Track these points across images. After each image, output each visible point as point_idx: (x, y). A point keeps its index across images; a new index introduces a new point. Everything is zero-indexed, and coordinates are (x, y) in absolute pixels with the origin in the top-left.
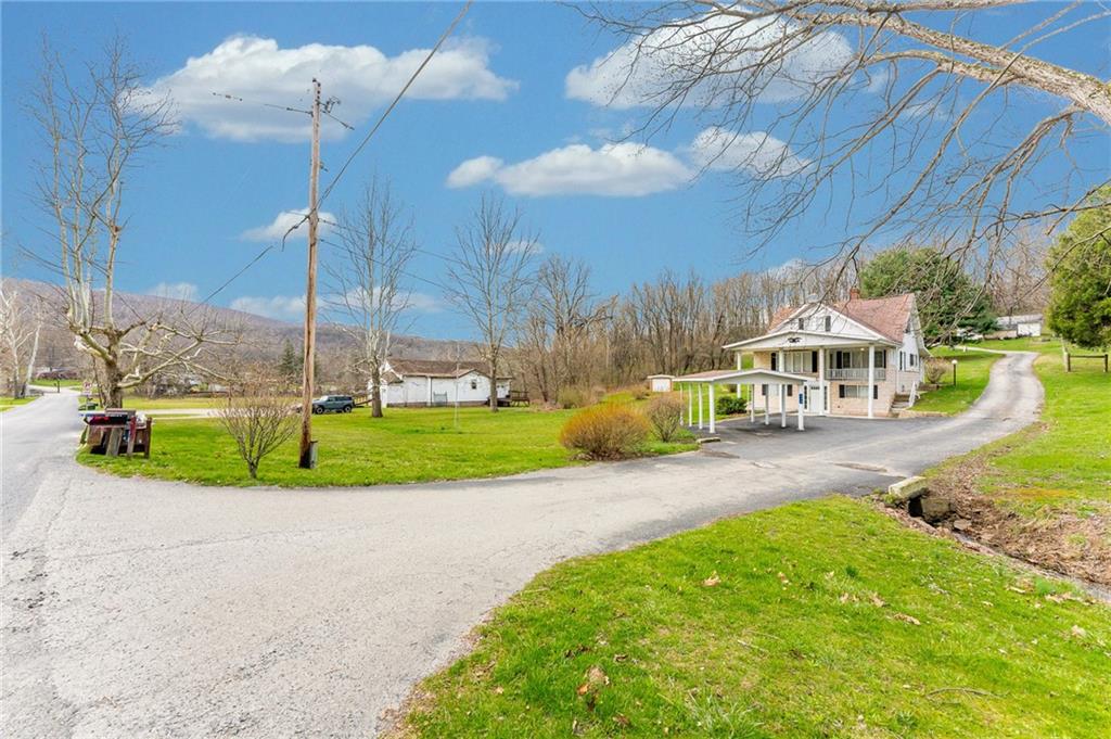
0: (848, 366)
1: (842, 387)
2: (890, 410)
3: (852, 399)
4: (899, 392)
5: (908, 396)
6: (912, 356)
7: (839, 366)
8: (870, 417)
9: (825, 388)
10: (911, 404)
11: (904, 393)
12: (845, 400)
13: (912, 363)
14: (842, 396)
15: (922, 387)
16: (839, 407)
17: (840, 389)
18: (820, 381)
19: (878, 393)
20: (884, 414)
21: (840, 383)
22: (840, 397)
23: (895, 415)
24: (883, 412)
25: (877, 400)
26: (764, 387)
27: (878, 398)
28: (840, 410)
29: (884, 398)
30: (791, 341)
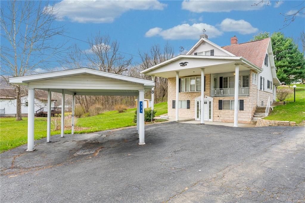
0: (227, 87)
1: (220, 102)
2: (252, 119)
3: (227, 111)
4: (259, 105)
5: (264, 108)
6: (268, 82)
7: (221, 87)
8: (235, 125)
9: (210, 102)
10: (266, 114)
11: (262, 106)
12: (222, 111)
13: (268, 87)
14: (220, 108)
15: (275, 103)
16: (218, 116)
17: (219, 103)
18: (206, 97)
19: (244, 106)
20: (248, 122)
21: (219, 99)
22: (219, 109)
23: (255, 123)
24: (247, 120)
25: (243, 111)
26: (174, 102)
27: (244, 109)
28: (219, 119)
29: (247, 109)
30: (182, 65)
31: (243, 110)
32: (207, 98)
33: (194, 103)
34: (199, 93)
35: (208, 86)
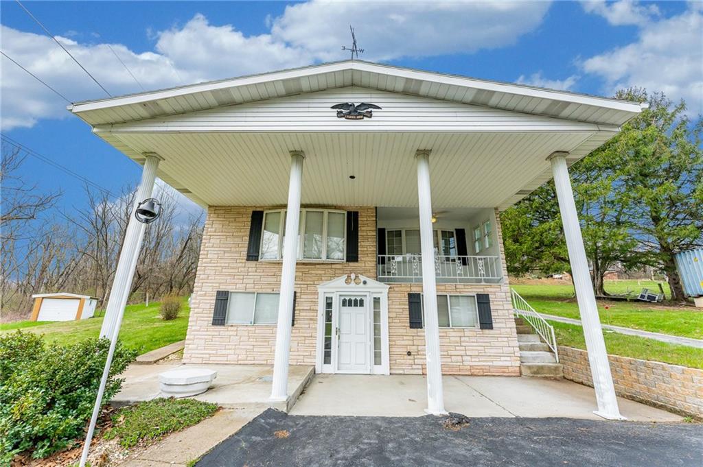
1: (412, 300)
14: (415, 322)
16: (409, 354)
17: (410, 303)
18: (365, 283)
19: (492, 314)
20: (511, 369)
21: (409, 289)
22: (411, 327)
23: (535, 373)
24: (508, 364)
25: (491, 331)
26: (223, 299)
27: (494, 325)
28: (411, 362)
29: (503, 325)
30: (345, 111)
31: (492, 328)
32: (367, 285)
33: (315, 303)
34: (333, 266)
35: (367, 244)
